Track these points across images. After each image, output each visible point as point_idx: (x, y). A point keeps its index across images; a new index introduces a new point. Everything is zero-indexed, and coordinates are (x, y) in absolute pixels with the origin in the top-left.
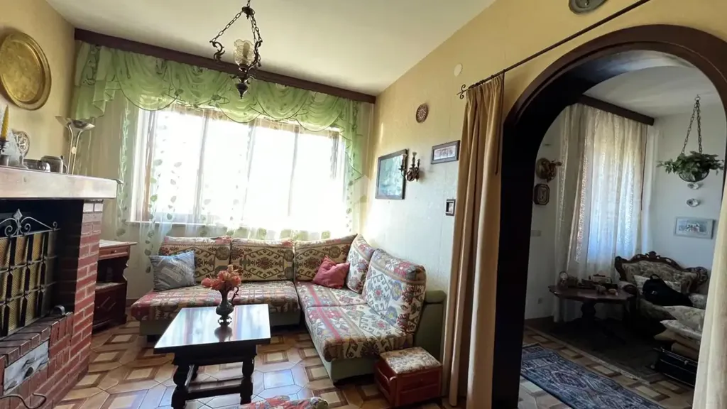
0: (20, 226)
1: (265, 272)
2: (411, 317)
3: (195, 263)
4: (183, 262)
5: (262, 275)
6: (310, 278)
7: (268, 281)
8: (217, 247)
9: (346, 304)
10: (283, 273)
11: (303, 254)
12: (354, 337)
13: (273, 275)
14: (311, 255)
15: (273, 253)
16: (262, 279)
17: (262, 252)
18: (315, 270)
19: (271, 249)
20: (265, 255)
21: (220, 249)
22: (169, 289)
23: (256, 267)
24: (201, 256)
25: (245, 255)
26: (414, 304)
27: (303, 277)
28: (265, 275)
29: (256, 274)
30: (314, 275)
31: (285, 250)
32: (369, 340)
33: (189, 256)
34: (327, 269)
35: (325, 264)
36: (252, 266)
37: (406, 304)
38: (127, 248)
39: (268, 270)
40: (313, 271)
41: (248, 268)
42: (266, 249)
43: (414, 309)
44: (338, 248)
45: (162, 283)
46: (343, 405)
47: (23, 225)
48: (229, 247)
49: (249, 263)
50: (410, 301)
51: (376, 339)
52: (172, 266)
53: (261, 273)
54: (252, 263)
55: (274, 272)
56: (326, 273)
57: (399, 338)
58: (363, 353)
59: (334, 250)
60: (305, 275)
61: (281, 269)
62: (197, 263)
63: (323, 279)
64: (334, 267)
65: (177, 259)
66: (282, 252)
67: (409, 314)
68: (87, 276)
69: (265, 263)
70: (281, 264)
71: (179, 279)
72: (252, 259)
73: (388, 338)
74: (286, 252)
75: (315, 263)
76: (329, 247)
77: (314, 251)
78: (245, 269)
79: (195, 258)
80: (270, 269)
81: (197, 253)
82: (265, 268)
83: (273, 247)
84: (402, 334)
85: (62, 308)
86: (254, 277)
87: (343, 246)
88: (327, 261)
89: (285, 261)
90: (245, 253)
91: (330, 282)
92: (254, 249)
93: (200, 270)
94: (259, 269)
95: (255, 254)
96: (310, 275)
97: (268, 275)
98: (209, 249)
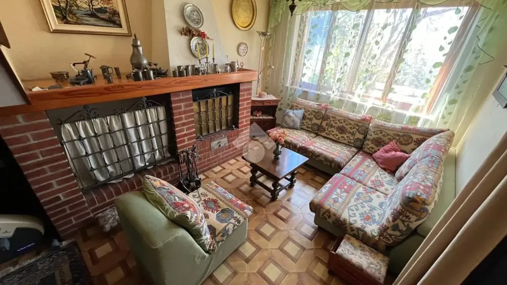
0: (215, 95)
1: (340, 136)
2: (390, 231)
3: (303, 117)
4: (295, 115)
5: (337, 137)
6: (371, 153)
7: (340, 143)
8: (316, 111)
9: (373, 186)
10: (352, 141)
11: (374, 132)
12: (333, 210)
13: (345, 139)
14: (380, 135)
15: (350, 124)
16: (335, 139)
17: (342, 121)
18: (378, 148)
19: (349, 121)
20: (344, 124)
21: (317, 113)
22: (286, 128)
23: (335, 130)
24: (307, 114)
25: (331, 121)
26: (397, 224)
27: (366, 150)
28: (339, 138)
29: (333, 135)
30: (375, 152)
31: (360, 124)
32: (341, 219)
33: (300, 113)
34: (387, 152)
35: (386, 147)
36: (332, 129)
37: (391, 219)
38: (277, 101)
39: (342, 135)
40: (376, 148)
41: (330, 130)
42: (347, 120)
43: (395, 228)
44: (411, 137)
45: (284, 124)
46: (308, 239)
47: (217, 94)
48: (324, 112)
49: (332, 126)
50: (394, 220)
51: (348, 222)
52: (290, 117)
53: (337, 135)
54: (334, 127)
55: (346, 138)
56: (383, 155)
57: (369, 237)
58: (334, 222)
59: (406, 138)
60: (369, 149)
61: (352, 138)
62: (304, 117)
63: (379, 158)
64: (393, 153)
65: (293, 113)
66: (358, 125)
67: (388, 228)
68: (244, 115)
69: (342, 130)
70: (353, 134)
71: (291, 124)
72: (334, 124)
73: (358, 229)
74: (361, 127)
75: (380, 142)
76: (401, 134)
77: (384, 133)
78: (328, 129)
79: (304, 114)
80: (344, 135)
81: (306, 112)
82: (341, 133)
83: (352, 120)
84: (374, 236)
85: (234, 126)
86: (331, 137)
87: (419, 137)
88: (392, 144)
89: (357, 133)
90: (331, 119)
91: (382, 163)
92: (338, 118)
93: (304, 121)
94: (336, 132)
95: (337, 121)
96: (373, 150)
97: (341, 138)
98: (312, 111)
